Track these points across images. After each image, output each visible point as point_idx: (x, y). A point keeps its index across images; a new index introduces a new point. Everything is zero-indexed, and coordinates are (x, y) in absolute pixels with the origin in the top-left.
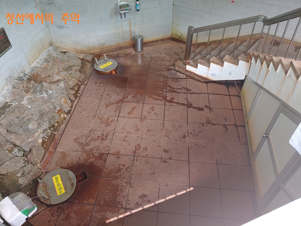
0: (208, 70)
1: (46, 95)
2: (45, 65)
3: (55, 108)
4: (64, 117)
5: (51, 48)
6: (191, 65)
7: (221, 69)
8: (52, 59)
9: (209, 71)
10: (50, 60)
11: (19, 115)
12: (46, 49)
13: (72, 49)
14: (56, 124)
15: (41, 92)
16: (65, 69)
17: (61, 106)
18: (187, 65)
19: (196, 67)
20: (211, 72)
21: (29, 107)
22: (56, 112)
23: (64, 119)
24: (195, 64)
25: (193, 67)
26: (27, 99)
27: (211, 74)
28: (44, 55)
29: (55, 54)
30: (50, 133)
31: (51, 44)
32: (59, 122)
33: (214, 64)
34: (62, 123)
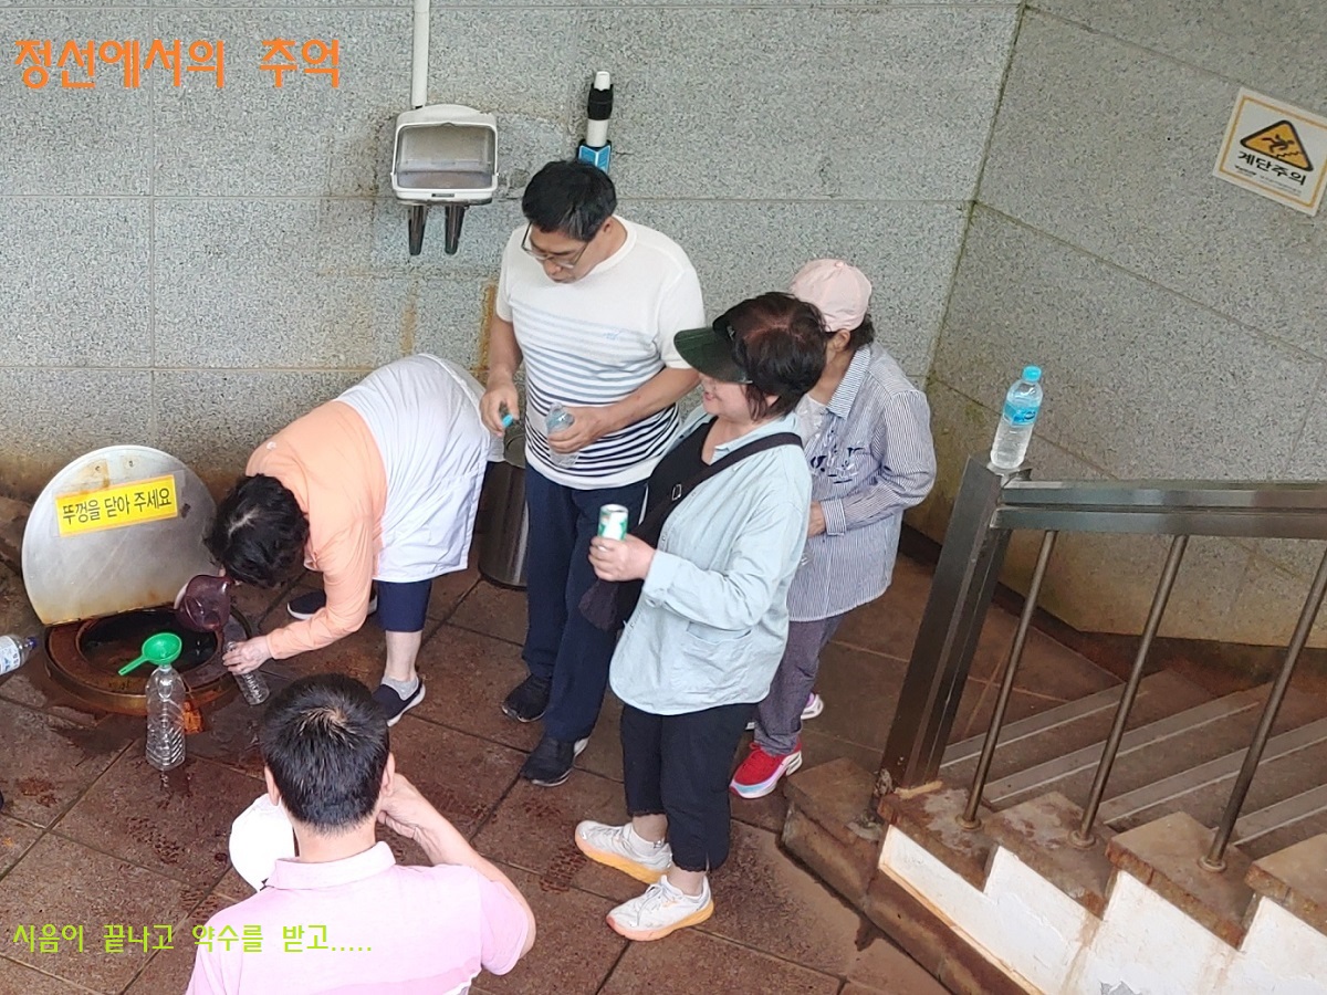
0: (1088, 938)
6: (930, 840)
9: (1091, 955)
18: (894, 822)
19: (976, 869)
20: (1105, 964)
24: (978, 844)
25: (949, 858)
33: (1151, 897)
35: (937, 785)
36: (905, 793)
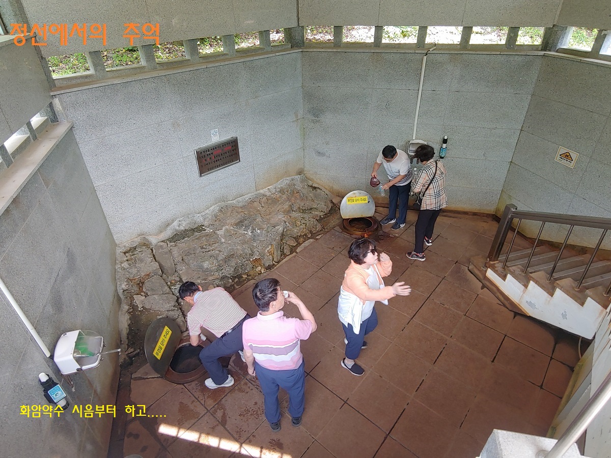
0: (524, 292)
1: (250, 234)
2: (278, 196)
3: (252, 255)
4: (261, 271)
5: (298, 177)
6: (496, 272)
7: (548, 299)
8: (289, 192)
9: (525, 295)
10: (288, 191)
11: (206, 245)
12: (289, 176)
13: (327, 187)
14: (245, 276)
15: (247, 227)
16: (302, 210)
17: (262, 255)
18: (489, 268)
19: (504, 277)
20: (527, 298)
21: (223, 240)
22: (251, 260)
23: (259, 274)
24: (505, 273)
25: (499, 275)
26: (227, 229)
27: (527, 302)
28: (284, 183)
29: (299, 186)
30: (230, 284)
31: (300, 172)
32: (250, 275)
33: (536, 286)
34: (253, 279)
35: (498, 262)
36: (492, 263)
